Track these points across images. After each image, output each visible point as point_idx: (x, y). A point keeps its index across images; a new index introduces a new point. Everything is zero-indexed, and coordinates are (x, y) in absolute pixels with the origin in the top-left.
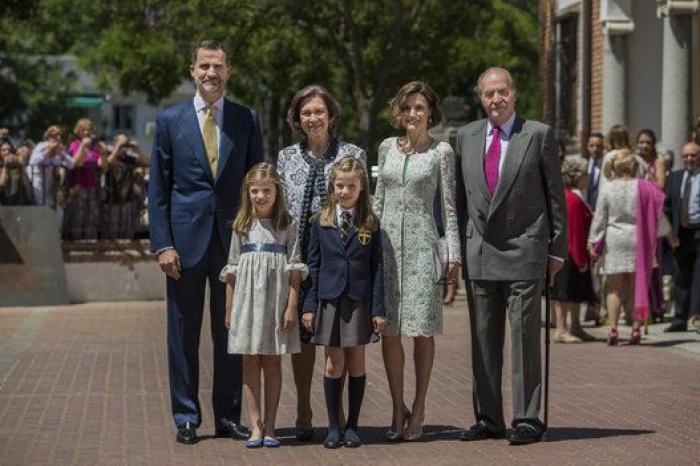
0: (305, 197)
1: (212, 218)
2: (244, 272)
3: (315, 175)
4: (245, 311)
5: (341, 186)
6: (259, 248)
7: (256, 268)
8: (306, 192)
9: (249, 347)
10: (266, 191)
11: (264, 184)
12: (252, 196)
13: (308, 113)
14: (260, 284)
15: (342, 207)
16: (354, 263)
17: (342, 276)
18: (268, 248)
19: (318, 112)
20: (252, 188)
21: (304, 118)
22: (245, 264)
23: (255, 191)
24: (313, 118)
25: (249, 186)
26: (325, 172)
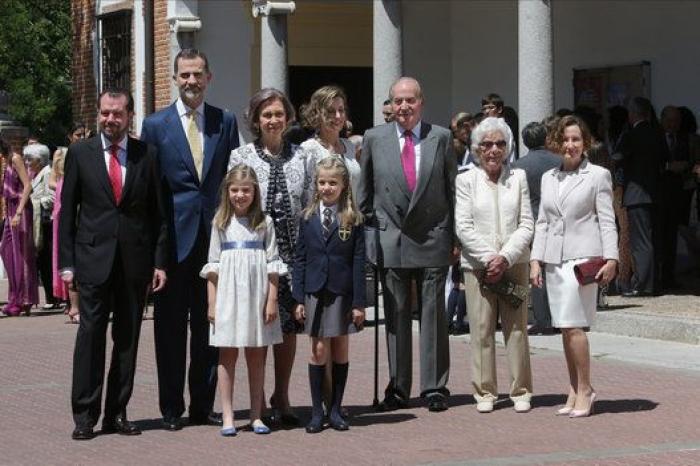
2: (225, 270)
3: (277, 174)
4: (229, 307)
5: (323, 183)
6: (239, 245)
7: (237, 266)
9: (234, 340)
10: (245, 191)
11: (245, 184)
12: (232, 194)
13: (269, 115)
14: (244, 283)
15: (325, 204)
16: (334, 258)
17: (323, 270)
18: (251, 245)
20: (232, 187)
22: (227, 261)
23: (235, 190)
25: (230, 184)
26: (285, 171)
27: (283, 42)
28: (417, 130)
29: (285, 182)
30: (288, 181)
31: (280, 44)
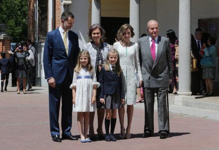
0: (96, 60)
1: (67, 68)
2: (79, 85)
3: (99, 54)
4: (80, 98)
6: (83, 77)
7: (83, 84)
8: (97, 59)
9: (82, 110)
10: (85, 59)
11: (85, 57)
12: (81, 60)
13: (95, 34)
14: (85, 89)
17: (114, 87)
18: (87, 77)
19: (98, 33)
21: (93, 35)
22: (80, 82)
23: (82, 59)
24: (96, 35)
26: (102, 53)
27: (99, 9)
28: (156, 39)
29: (102, 57)
30: (103, 56)
31: (98, 9)
